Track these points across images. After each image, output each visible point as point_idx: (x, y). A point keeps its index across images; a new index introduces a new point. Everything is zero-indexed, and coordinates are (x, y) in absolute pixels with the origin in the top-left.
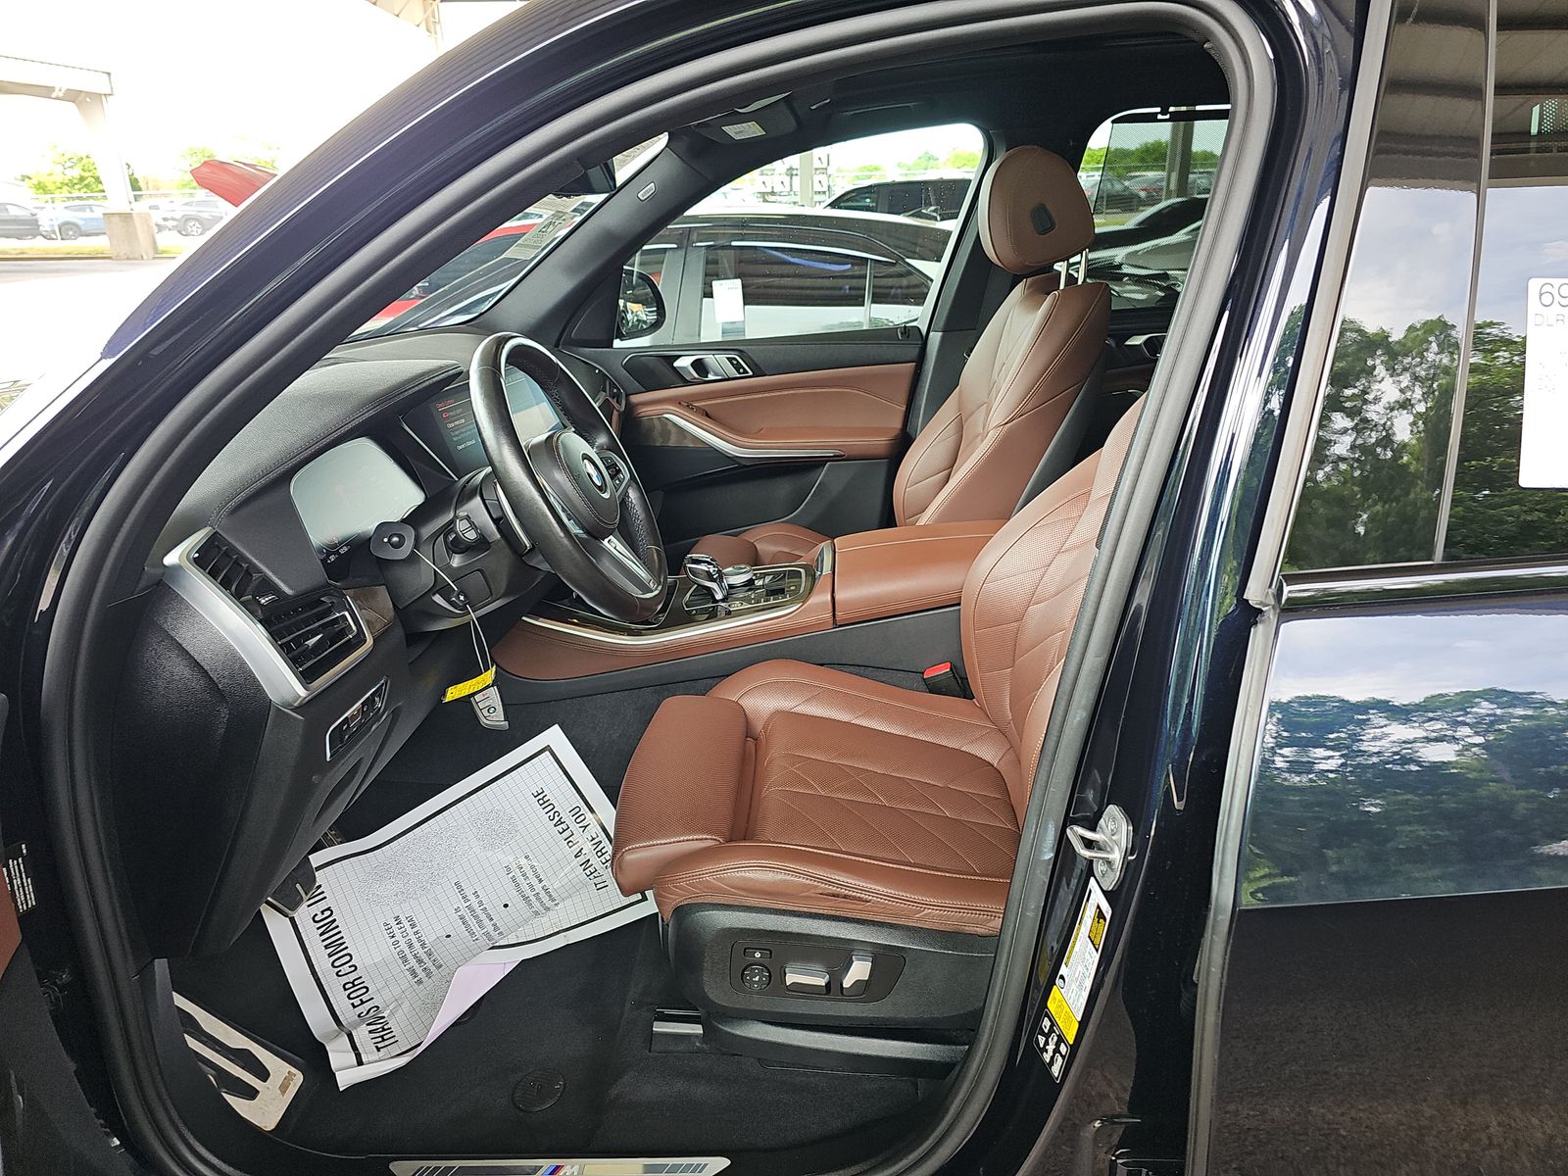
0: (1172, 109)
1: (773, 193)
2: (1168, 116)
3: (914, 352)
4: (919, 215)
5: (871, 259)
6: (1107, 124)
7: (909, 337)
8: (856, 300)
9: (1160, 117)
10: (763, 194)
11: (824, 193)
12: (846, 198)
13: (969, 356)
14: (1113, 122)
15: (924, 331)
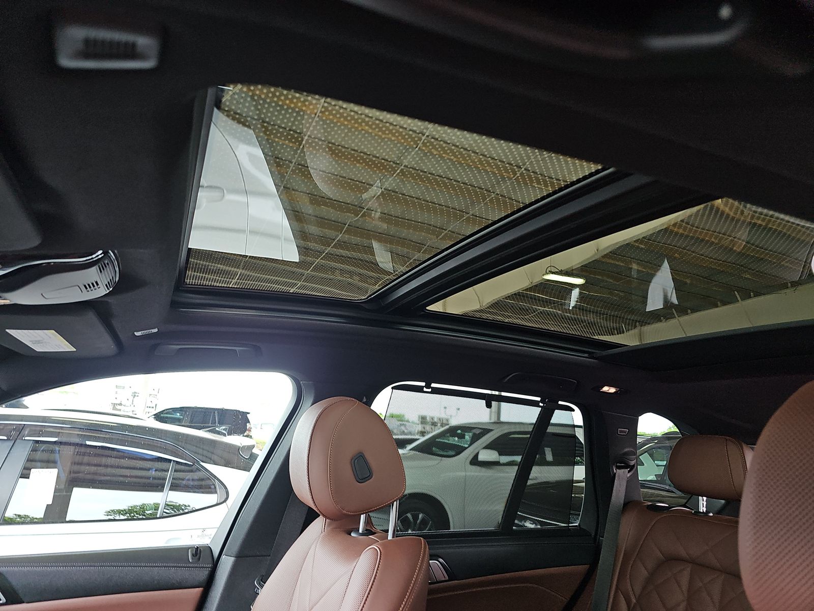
0: (433, 385)
1: (120, 404)
2: (430, 390)
3: (203, 575)
4: (213, 431)
5: (174, 461)
6: (389, 389)
7: (199, 559)
8: (157, 486)
9: (425, 389)
10: (114, 404)
11: (153, 407)
12: (165, 412)
13: (262, 587)
14: (393, 388)
15: (216, 553)
